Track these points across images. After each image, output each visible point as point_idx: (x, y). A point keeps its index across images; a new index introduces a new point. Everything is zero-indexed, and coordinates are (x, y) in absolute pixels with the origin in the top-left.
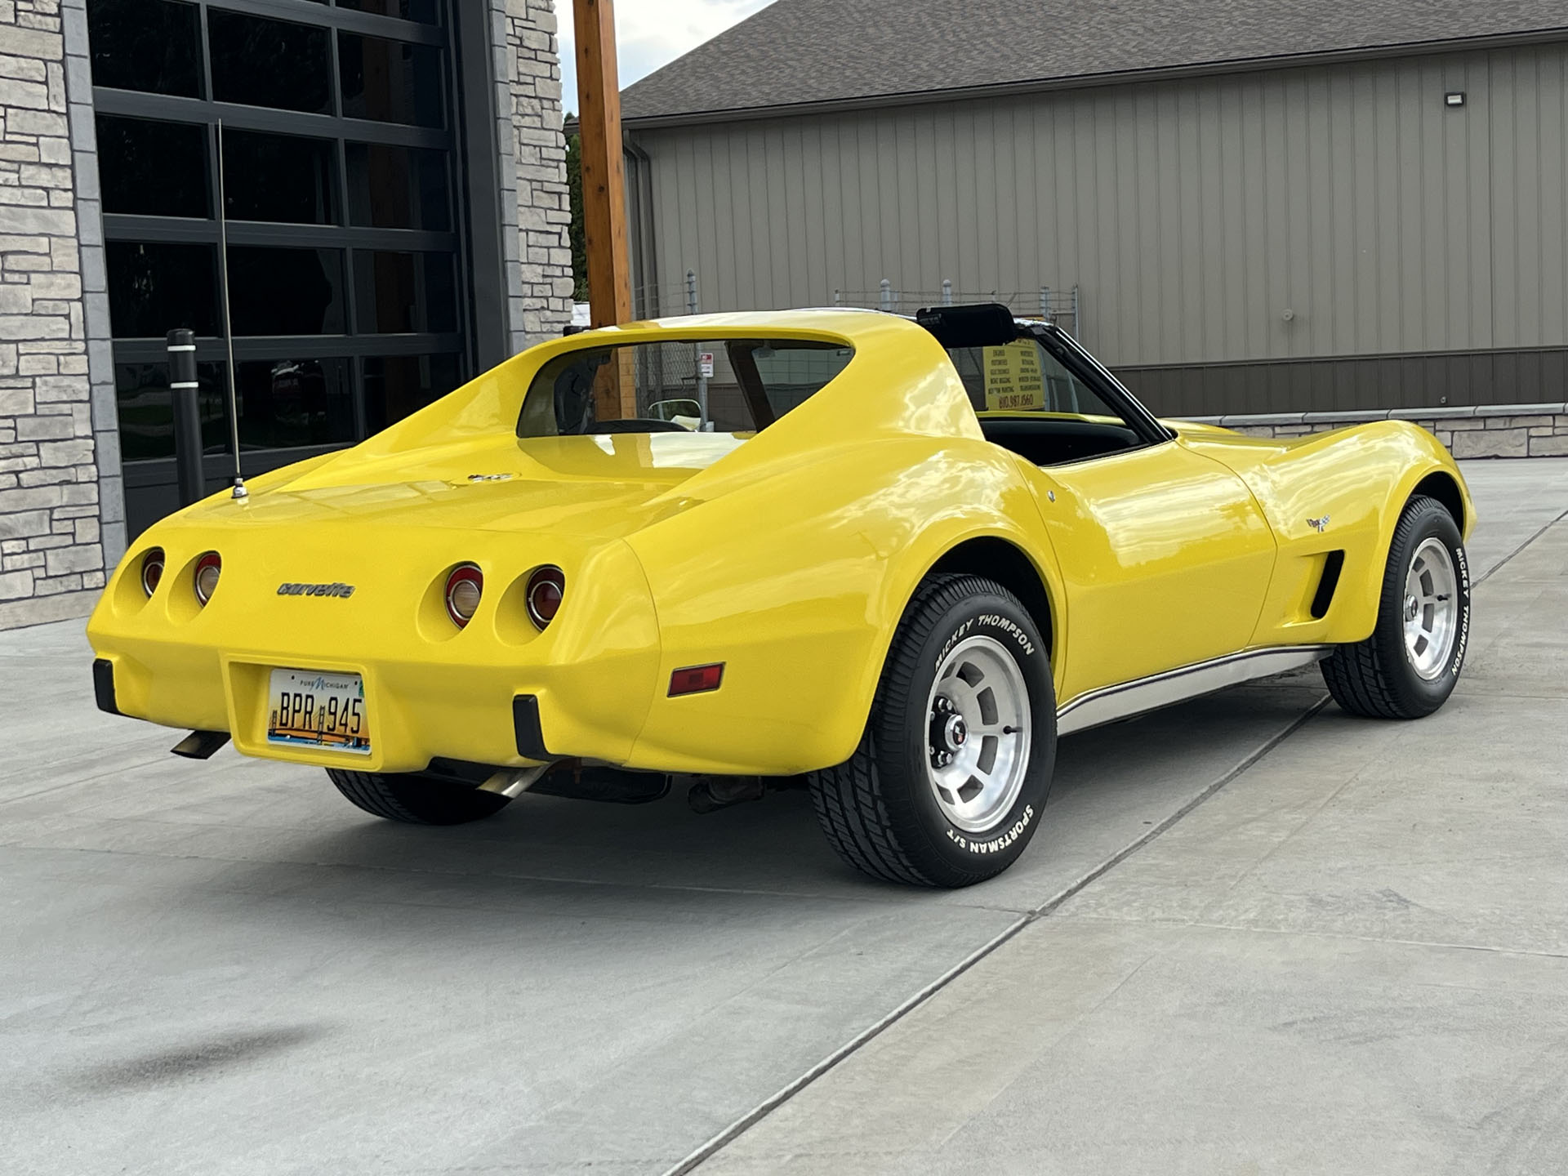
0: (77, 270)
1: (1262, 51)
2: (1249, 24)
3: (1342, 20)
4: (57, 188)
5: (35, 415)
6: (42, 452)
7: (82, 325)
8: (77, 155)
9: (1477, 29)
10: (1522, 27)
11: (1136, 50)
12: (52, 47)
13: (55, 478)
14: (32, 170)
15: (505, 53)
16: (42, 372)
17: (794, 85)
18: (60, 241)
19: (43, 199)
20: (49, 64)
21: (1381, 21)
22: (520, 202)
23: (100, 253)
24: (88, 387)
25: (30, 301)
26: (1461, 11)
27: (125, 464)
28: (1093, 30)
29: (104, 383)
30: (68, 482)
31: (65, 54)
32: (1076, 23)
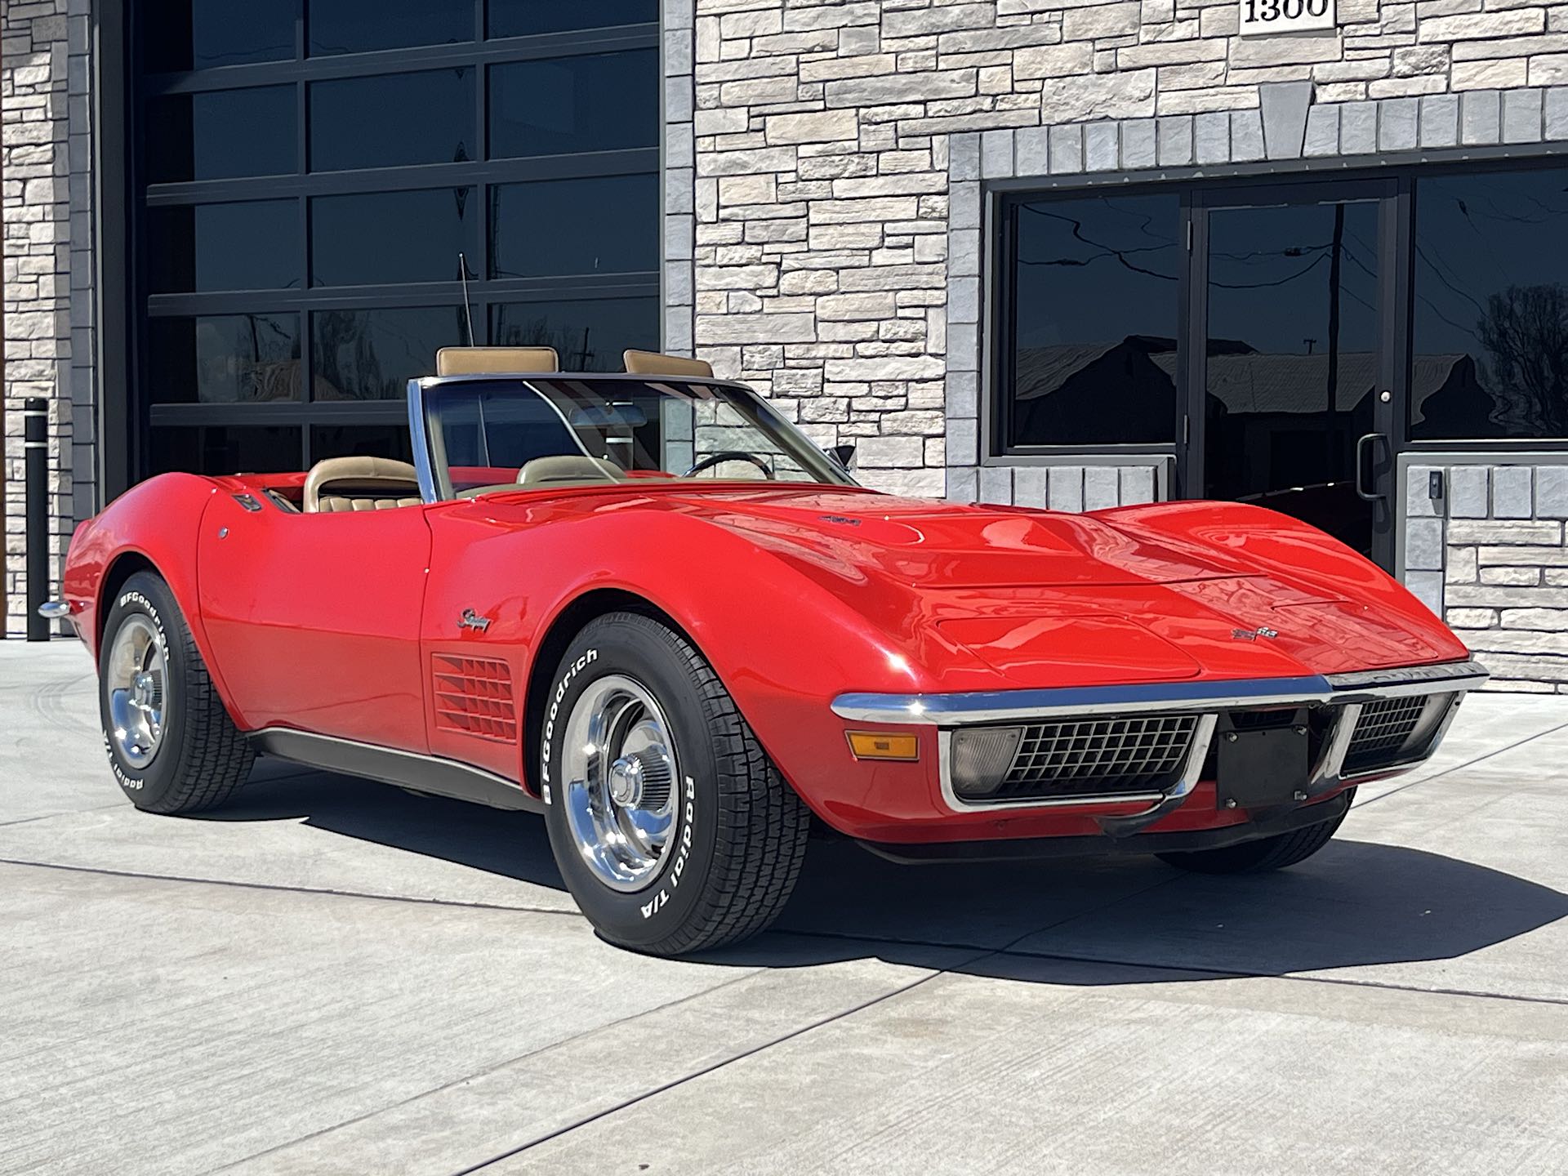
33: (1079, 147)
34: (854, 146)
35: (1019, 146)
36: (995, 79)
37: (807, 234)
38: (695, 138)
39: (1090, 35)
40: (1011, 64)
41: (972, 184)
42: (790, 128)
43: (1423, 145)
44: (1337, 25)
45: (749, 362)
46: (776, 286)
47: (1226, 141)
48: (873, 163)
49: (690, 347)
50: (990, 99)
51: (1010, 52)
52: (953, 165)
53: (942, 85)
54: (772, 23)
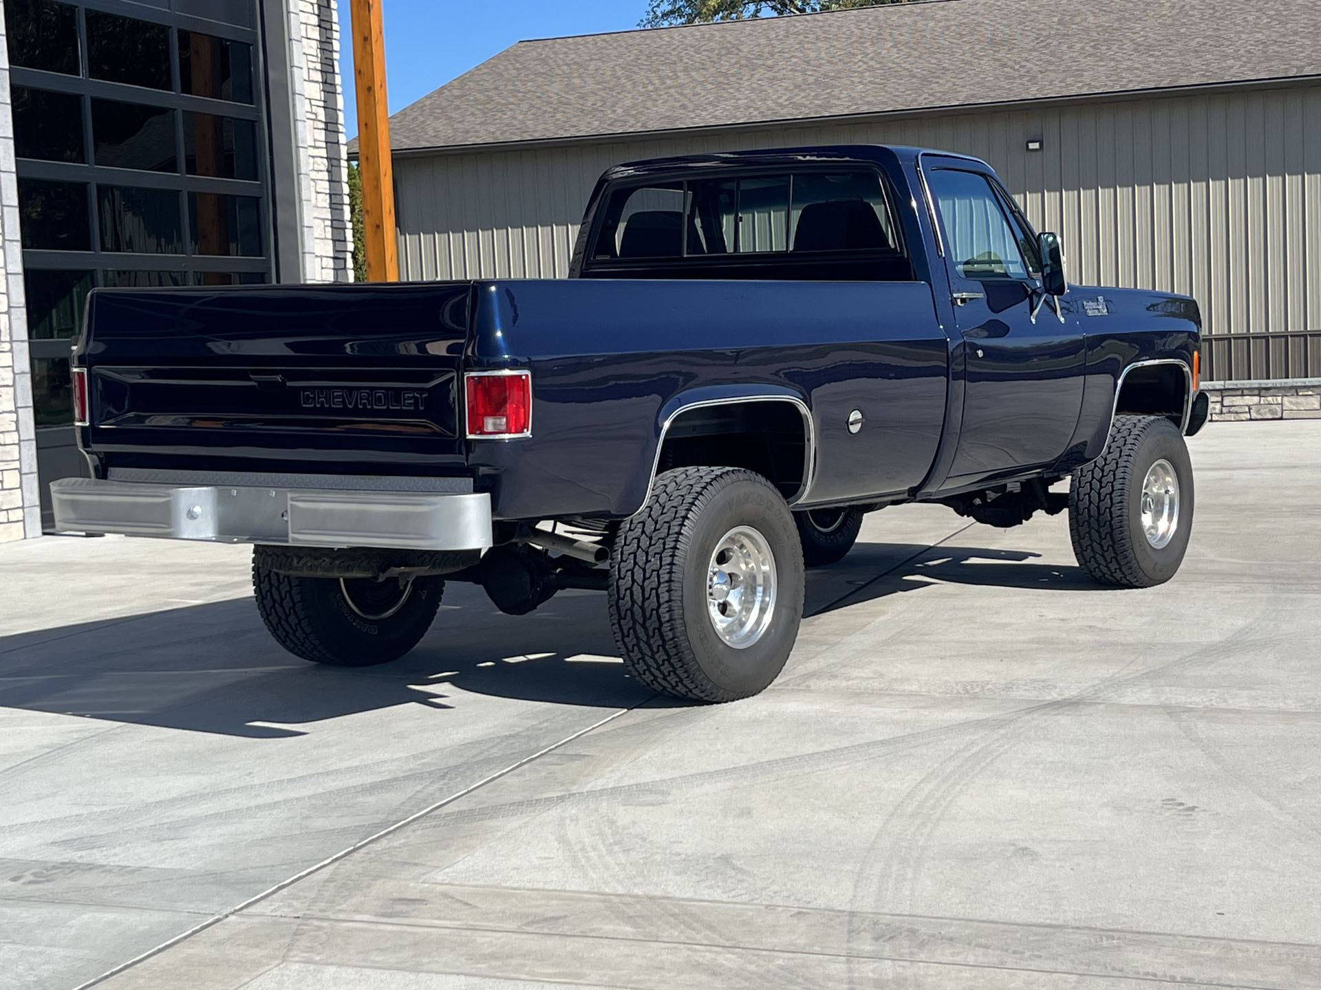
0: (5, 291)
1: (885, 106)
2: (876, 83)
3: (948, 81)
7: (9, 331)
9: (1049, 91)
10: (1085, 91)
11: (787, 103)
15: (305, 127)
17: (514, 126)
21: (978, 83)
22: (316, 235)
23: (21, 279)
24: (12, 375)
26: (1040, 76)
27: (38, 430)
28: (754, 85)
29: (23, 373)
32: (741, 79)
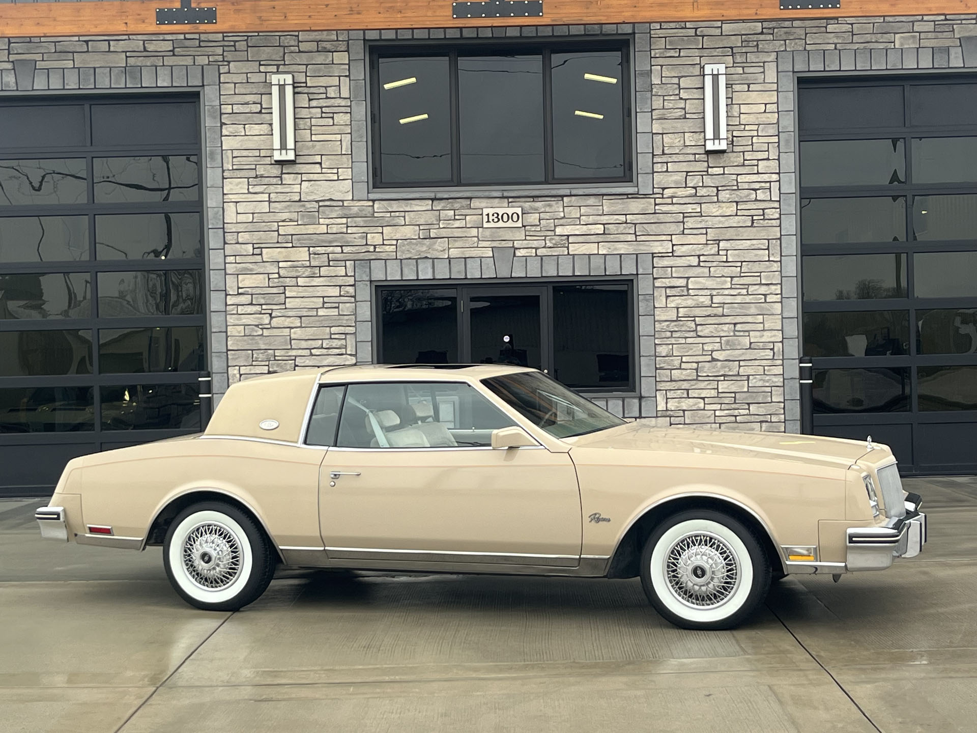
0: (780, 329)
4: (771, 294)
5: (748, 392)
6: (751, 408)
7: (781, 353)
8: (783, 278)
12: (776, 233)
13: (757, 419)
14: (757, 287)
16: (754, 373)
18: (771, 317)
19: (761, 299)
20: (770, 241)
24: (782, 380)
25: (748, 343)
29: (792, 378)
30: (767, 422)
31: (781, 235)
33: (415, 269)
34: (308, 264)
35: (388, 268)
36: (375, 238)
37: (285, 301)
38: (225, 256)
39: (418, 223)
40: (382, 233)
41: (366, 282)
42: (275, 254)
43: (560, 275)
44: (523, 226)
45: (256, 358)
46: (270, 323)
47: (480, 270)
48: (318, 271)
49: (225, 351)
50: (372, 247)
51: (381, 228)
52: (356, 274)
53: (349, 239)
54: (263, 208)
